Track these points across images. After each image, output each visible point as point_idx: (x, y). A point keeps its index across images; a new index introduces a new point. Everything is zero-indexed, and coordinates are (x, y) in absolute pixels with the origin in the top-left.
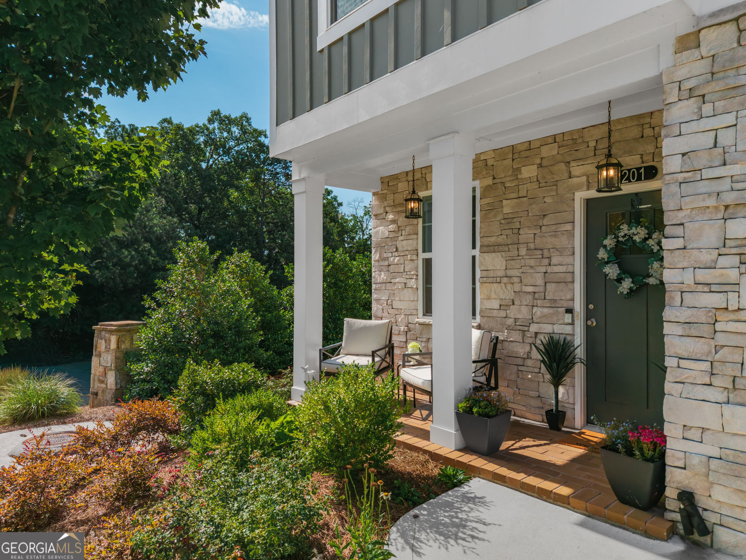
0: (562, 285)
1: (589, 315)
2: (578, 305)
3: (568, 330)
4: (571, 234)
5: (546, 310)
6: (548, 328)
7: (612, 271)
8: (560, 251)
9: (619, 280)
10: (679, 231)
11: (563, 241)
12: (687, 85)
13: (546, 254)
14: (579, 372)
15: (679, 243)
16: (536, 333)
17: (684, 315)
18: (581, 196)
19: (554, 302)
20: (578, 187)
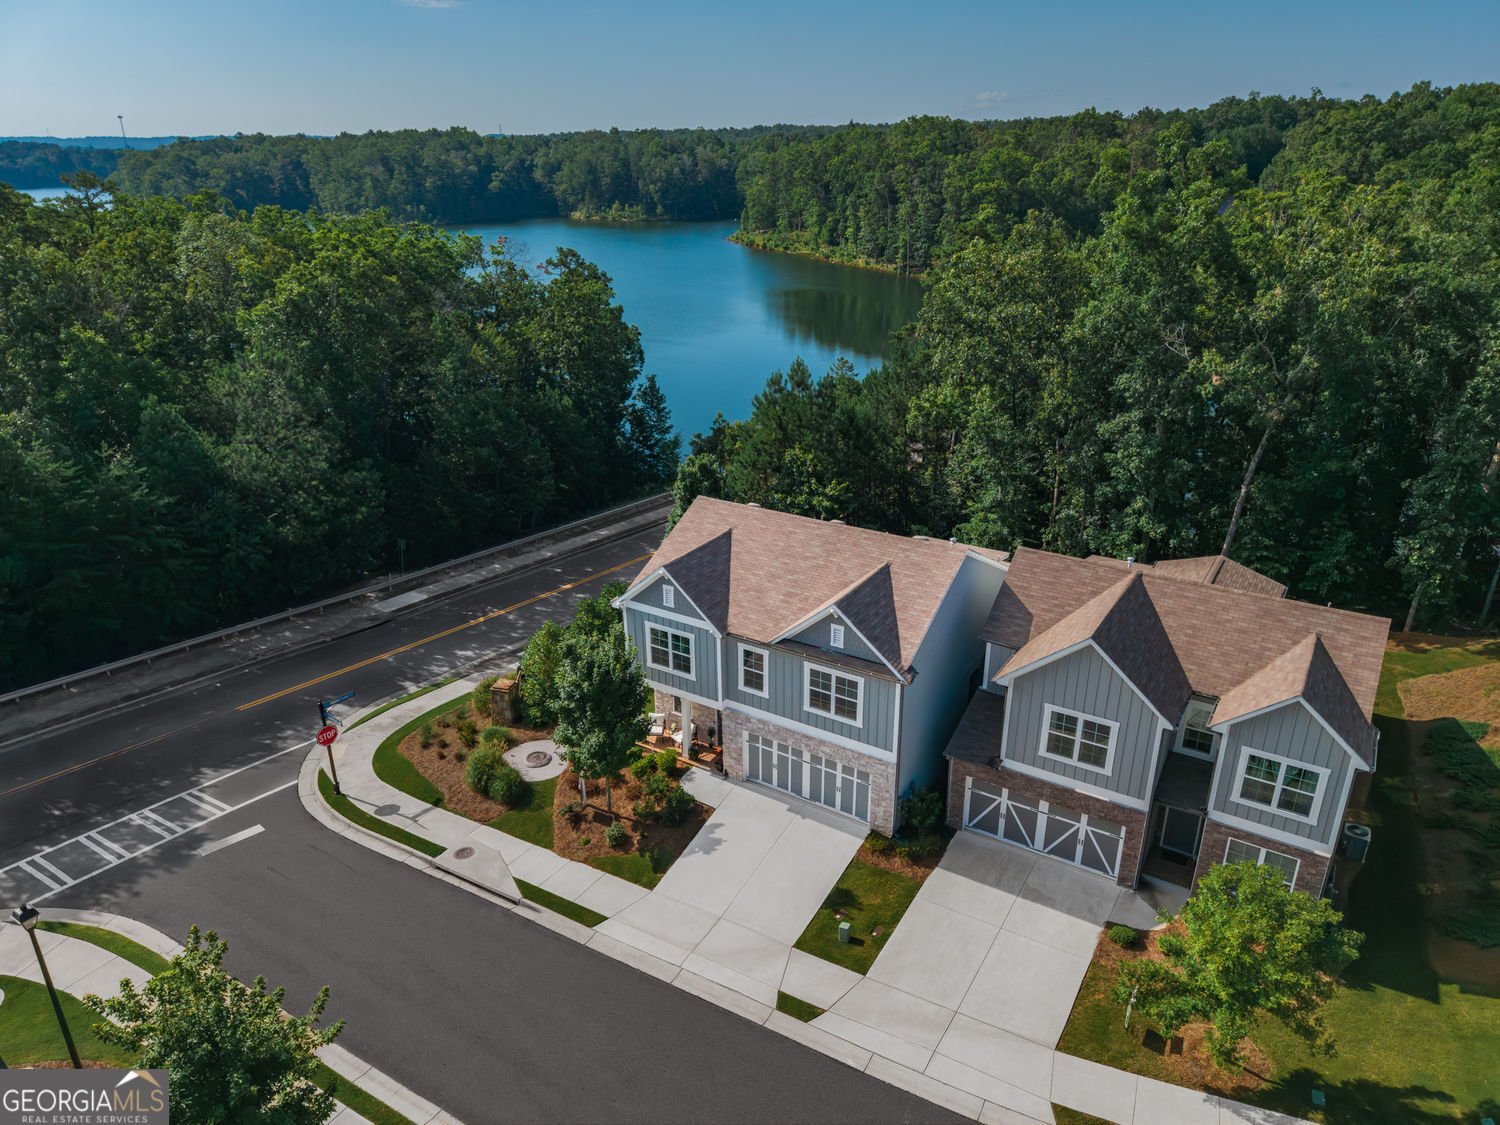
12: (727, 716)
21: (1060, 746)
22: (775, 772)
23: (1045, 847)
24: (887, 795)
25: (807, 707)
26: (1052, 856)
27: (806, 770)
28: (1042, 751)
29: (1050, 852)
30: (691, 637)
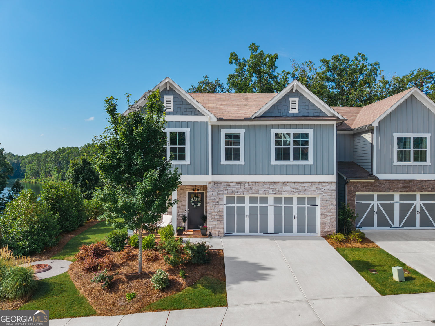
0: (184, 206)
1: (188, 211)
2: (187, 210)
3: (185, 214)
4: (186, 198)
5: (181, 211)
6: (182, 214)
7: (193, 204)
8: (184, 200)
9: (194, 205)
10: (209, 203)
11: (184, 199)
12: (210, 188)
13: (181, 201)
14: (187, 221)
15: (209, 205)
16: (179, 215)
17: (209, 212)
18: (187, 192)
19: (183, 209)
20: (187, 190)
21: (403, 156)
22: (247, 221)
23: (400, 225)
24: (332, 207)
25: (273, 162)
26: (405, 228)
27: (271, 210)
28: (396, 162)
29: (403, 226)
30: (187, 131)
